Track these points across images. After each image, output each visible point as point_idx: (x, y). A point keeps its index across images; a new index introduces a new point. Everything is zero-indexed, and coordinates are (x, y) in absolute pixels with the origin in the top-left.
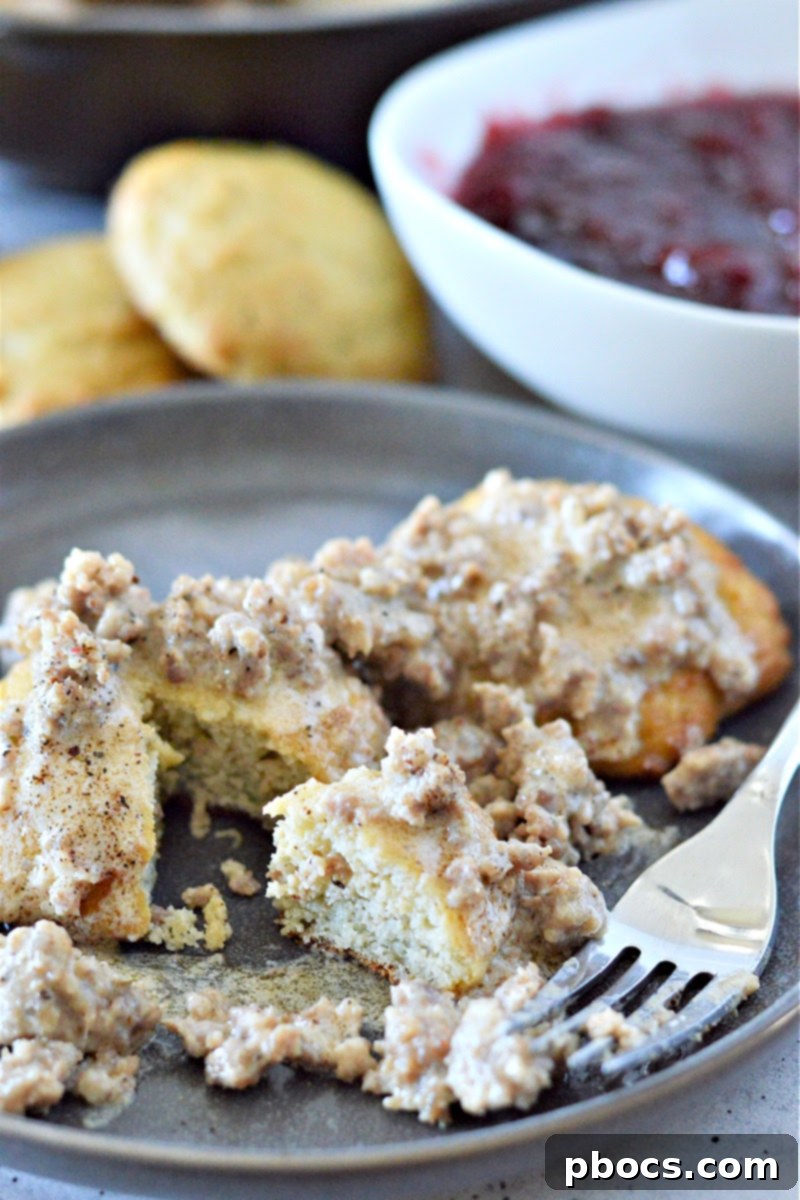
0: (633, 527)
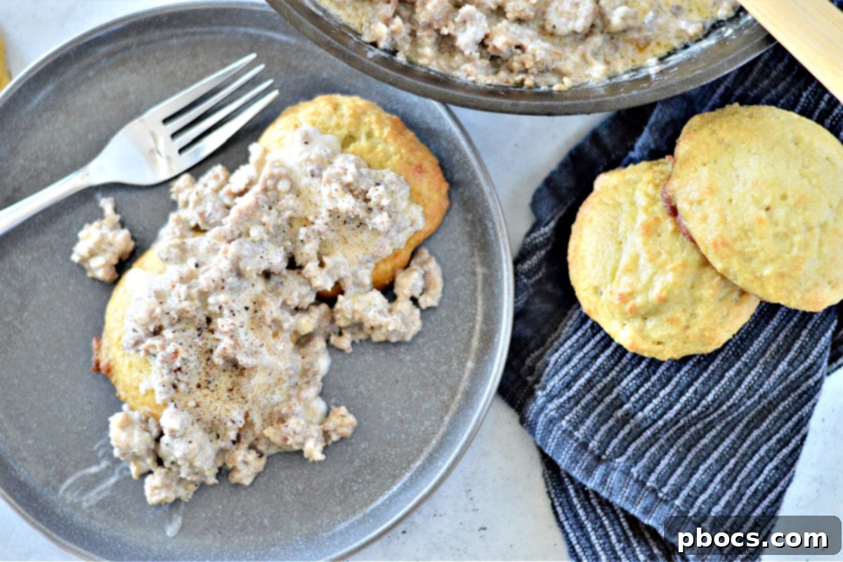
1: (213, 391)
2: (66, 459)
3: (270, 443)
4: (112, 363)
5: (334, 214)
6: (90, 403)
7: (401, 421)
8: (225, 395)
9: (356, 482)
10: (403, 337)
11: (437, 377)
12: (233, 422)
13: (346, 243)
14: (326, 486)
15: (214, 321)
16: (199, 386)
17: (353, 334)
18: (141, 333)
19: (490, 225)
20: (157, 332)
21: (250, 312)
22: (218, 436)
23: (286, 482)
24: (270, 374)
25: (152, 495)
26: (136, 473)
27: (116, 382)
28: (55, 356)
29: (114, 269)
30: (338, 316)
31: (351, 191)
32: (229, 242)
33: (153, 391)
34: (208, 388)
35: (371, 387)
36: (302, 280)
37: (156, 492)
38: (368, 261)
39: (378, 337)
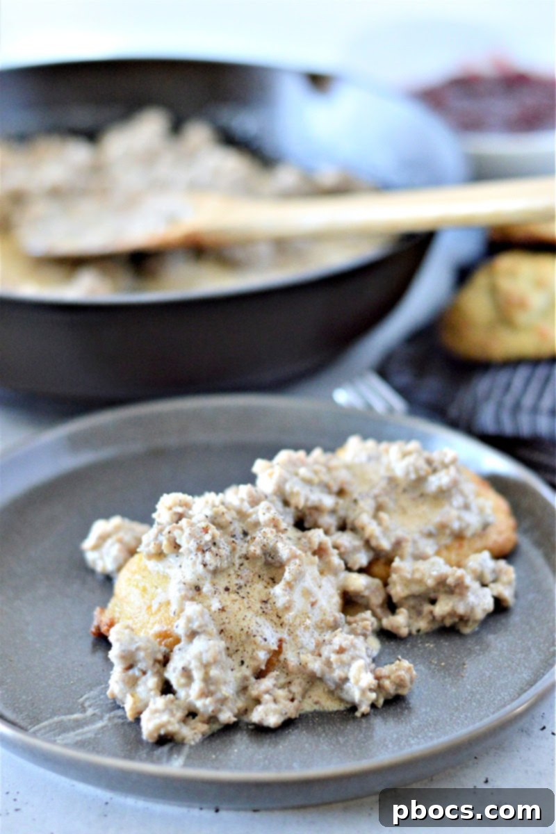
0: (429, 462)
1: (243, 598)
8: (257, 606)
12: (264, 642)
16: (227, 589)
17: (410, 616)
22: (242, 664)
26: (132, 709)
33: (168, 603)
37: (157, 715)
38: (430, 535)
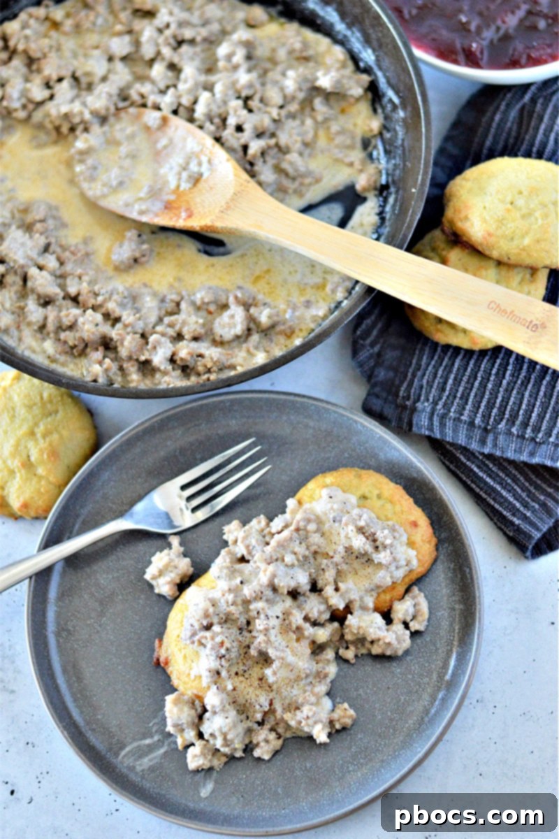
1: (247, 679)
2: (127, 731)
3: (288, 727)
4: (170, 658)
5: (349, 550)
6: (149, 689)
7: (391, 720)
8: (256, 683)
9: (352, 764)
10: (396, 652)
11: (420, 687)
12: (261, 706)
13: (357, 574)
14: (328, 765)
15: (252, 623)
16: (237, 674)
17: (357, 648)
18: (197, 626)
19: (468, 570)
20: (208, 627)
21: (280, 620)
22: (248, 718)
23: (297, 761)
24: (291, 671)
25: (192, 762)
27: (171, 672)
28: (124, 652)
29: (176, 587)
30: (347, 631)
31: (363, 533)
32: (269, 564)
33: (200, 677)
34: (243, 676)
35: (368, 691)
36: (321, 600)
37: (196, 759)
38: (372, 590)
39: (376, 650)
